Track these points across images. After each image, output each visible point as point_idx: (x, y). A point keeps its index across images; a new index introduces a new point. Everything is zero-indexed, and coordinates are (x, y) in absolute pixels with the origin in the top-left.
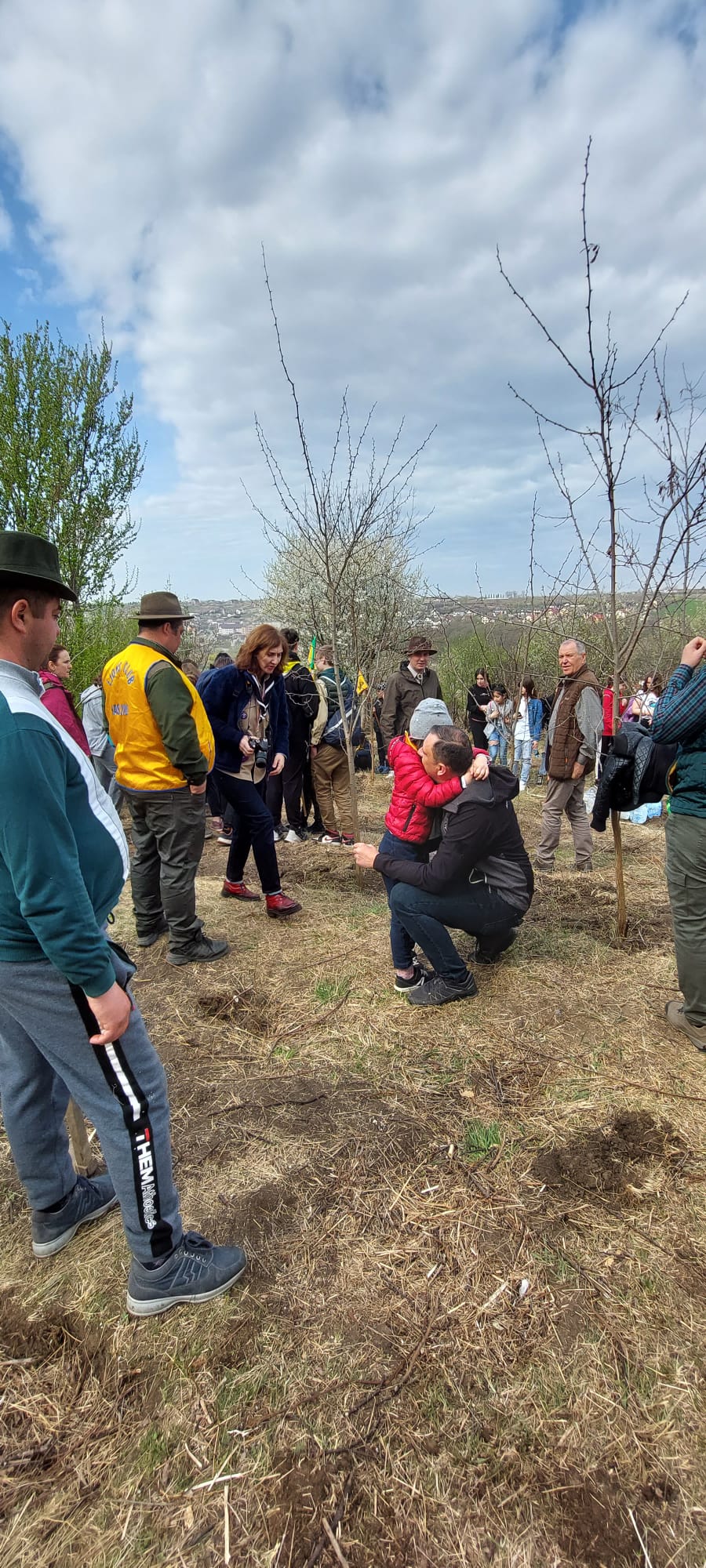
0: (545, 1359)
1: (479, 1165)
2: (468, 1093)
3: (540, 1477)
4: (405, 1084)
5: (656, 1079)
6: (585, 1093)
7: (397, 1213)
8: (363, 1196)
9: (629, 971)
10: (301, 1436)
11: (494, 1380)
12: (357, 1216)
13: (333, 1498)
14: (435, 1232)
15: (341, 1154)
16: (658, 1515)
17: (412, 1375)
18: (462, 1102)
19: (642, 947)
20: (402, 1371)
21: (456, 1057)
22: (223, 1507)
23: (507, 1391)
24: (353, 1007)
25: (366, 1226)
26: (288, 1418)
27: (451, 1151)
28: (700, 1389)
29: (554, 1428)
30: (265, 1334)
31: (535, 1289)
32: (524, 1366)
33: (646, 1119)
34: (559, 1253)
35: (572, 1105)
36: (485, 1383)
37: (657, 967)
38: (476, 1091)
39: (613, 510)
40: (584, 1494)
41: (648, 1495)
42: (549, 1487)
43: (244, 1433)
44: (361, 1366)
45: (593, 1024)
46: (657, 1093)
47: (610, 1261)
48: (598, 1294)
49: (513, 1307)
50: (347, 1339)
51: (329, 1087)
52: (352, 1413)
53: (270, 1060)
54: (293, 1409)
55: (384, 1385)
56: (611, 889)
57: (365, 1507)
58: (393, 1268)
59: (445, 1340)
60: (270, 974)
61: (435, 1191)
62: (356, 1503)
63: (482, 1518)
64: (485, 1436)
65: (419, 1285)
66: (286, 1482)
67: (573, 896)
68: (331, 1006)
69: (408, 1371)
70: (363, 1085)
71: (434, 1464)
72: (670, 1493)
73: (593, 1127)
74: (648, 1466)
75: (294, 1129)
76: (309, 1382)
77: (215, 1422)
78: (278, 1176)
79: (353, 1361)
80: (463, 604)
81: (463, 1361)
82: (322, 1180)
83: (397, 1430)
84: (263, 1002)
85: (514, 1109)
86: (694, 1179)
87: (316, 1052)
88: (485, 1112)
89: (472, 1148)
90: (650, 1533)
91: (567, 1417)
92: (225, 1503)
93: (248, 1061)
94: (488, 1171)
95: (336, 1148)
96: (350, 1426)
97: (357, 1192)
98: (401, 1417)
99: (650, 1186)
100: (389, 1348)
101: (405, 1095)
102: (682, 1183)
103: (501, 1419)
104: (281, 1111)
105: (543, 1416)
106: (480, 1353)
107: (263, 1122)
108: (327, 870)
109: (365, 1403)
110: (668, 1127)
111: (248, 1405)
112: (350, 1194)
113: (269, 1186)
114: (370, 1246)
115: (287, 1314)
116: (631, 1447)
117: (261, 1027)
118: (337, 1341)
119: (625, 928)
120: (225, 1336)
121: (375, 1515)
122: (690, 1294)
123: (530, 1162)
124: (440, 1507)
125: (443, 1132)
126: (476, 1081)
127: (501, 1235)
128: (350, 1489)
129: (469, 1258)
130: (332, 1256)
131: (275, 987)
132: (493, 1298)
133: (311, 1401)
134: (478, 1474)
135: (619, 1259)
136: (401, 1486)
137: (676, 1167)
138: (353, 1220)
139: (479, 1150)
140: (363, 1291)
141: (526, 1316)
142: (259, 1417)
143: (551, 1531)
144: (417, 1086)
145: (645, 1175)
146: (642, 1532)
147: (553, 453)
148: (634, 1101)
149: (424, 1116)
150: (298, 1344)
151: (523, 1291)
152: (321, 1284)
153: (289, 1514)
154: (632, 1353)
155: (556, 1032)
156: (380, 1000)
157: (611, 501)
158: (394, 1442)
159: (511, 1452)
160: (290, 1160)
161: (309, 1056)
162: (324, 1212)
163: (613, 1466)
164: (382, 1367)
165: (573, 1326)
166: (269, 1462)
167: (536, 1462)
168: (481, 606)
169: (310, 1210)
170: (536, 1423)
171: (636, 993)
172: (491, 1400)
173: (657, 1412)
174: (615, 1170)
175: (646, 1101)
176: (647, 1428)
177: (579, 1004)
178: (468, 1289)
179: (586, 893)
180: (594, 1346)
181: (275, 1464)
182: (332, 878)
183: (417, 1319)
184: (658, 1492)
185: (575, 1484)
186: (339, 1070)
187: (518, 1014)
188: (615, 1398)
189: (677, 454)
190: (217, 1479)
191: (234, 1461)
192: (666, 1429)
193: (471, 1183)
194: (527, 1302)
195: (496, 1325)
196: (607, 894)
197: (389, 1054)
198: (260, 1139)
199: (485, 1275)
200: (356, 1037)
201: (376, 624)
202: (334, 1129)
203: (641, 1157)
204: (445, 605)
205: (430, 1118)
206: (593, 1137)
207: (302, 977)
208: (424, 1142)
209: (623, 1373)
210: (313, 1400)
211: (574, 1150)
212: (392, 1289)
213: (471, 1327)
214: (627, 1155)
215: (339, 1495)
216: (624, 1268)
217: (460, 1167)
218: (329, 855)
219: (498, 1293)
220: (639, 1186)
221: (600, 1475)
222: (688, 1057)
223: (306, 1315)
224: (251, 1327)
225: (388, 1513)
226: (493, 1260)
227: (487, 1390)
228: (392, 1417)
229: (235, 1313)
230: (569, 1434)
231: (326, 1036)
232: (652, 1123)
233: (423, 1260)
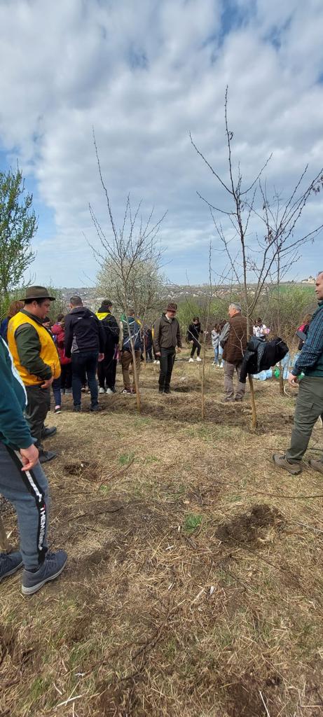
0: (221, 623)
1: (192, 534)
2: (187, 502)
3: (219, 680)
4: (159, 499)
5: (270, 490)
6: (239, 498)
7: (155, 560)
8: (140, 553)
9: (258, 443)
10: (110, 673)
11: (198, 636)
12: (137, 563)
13: (124, 702)
14: (172, 567)
15: (130, 534)
16: (273, 693)
17: (161, 637)
18: (184, 506)
19: (264, 432)
20: (156, 636)
21: (182, 486)
22: (72, 714)
23: (204, 640)
24: (136, 465)
25: (141, 568)
26: (104, 664)
27: (179, 529)
28: (292, 629)
29: (225, 656)
30: (94, 623)
31: (217, 590)
32: (212, 627)
33: (266, 508)
34: (227, 572)
35: (233, 504)
36: (194, 637)
37: (270, 441)
38: (191, 501)
39: (244, 247)
40: (239, 687)
41: (269, 683)
42: (223, 685)
43: (83, 675)
44: (138, 635)
45: (242, 467)
46: (271, 496)
47: (250, 574)
48: (245, 590)
49: (207, 600)
50: (132, 622)
51: (125, 503)
52: (134, 658)
53: (98, 493)
54: (107, 660)
55: (148, 643)
56: (250, 408)
57: (139, 706)
58: (153, 586)
59: (176, 619)
60: (98, 453)
61: (172, 549)
62: (135, 704)
63: (192, 704)
64: (193, 663)
65: (165, 593)
66: (102, 697)
67: (234, 412)
68: (126, 466)
69: (159, 635)
70: (140, 501)
71: (170, 680)
72: (278, 681)
73: (242, 513)
74: (268, 669)
75: (108, 524)
76: (114, 645)
77: (69, 671)
78: (100, 547)
79: (134, 633)
80: (185, 288)
81: (184, 628)
82: (121, 547)
83: (154, 665)
84: (95, 466)
85: (207, 508)
86: (288, 533)
87: (119, 488)
88: (194, 510)
89: (189, 527)
90: (270, 702)
91: (231, 650)
92: (73, 712)
93: (87, 494)
94: (196, 537)
95: (128, 532)
96: (132, 665)
97: (137, 552)
98: (156, 658)
99: (268, 538)
100: (150, 625)
101: (158, 504)
102: (282, 535)
103: (201, 654)
104: (102, 516)
105: (220, 650)
106: (192, 623)
107: (94, 522)
108: (125, 405)
109: (139, 653)
110: (276, 511)
111: (85, 660)
112: (134, 553)
113: (96, 552)
114: (143, 577)
115: (104, 613)
116: (261, 661)
117: (94, 477)
118: (127, 624)
119: (256, 424)
120: (74, 627)
121: (143, 709)
122: (287, 586)
123: (214, 531)
124: (173, 701)
125: (175, 521)
126: (191, 496)
127: (201, 566)
128: (132, 696)
129: (187, 577)
130: (125, 583)
131: (101, 458)
132: (198, 596)
133: (114, 655)
134: (191, 682)
135: (254, 573)
136: (155, 692)
137: (280, 528)
138: (135, 565)
139: (192, 527)
140: (139, 598)
141: (213, 604)
142: (90, 665)
143: (224, 707)
144: (164, 500)
145: (266, 533)
146: (266, 702)
147: (218, 225)
148: (260, 500)
149: (167, 514)
150: (109, 628)
151: (211, 592)
152: (120, 597)
153: (103, 713)
154: (261, 616)
155: (225, 472)
156: (148, 462)
157: (243, 243)
158: (152, 671)
159: (206, 669)
160: (106, 539)
161: (116, 490)
162: (122, 562)
163: (252, 671)
164: (147, 635)
165: (234, 606)
166: (95, 688)
167: (217, 673)
168: (192, 290)
169: (116, 562)
170: (217, 654)
171: (261, 452)
172: (196, 645)
173: (273, 643)
174: (253, 532)
175: (266, 500)
176: (268, 651)
177: (236, 459)
178: (187, 593)
179: (239, 411)
180: (243, 615)
181: (97, 688)
182: (127, 409)
183: (163, 610)
184: (273, 681)
185: (235, 682)
186: (129, 495)
187: (209, 465)
188: (253, 638)
189: (271, 224)
190: (69, 700)
191: (78, 690)
192: (276, 650)
193: (188, 543)
194: (213, 597)
195: (199, 609)
196: (248, 410)
197: (152, 486)
198: (92, 530)
199: (195, 586)
200: (137, 480)
201: (146, 297)
202: (127, 523)
203: (264, 525)
204: (177, 290)
205: (170, 515)
206: (243, 518)
207: (113, 453)
208: (167, 526)
209: (257, 626)
210: (116, 654)
211: (234, 524)
212: (152, 596)
213: (188, 611)
214: (258, 525)
215: (127, 700)
216: (257, 577)
217: (183, 536)
218: (125, 398)
219: (200, 594)
220: (263, 538)
221: (247, 676)
222: (285, 479)
223: (113, 613)
224: (88, 620)
225: (149, 707)
226: (198, 578)
227: (195, 640)
228: (151, 659)
229: (79, 615)
230: (232, 658)
231: (123, 480)
232: (269, 509)
233: (166, 581)
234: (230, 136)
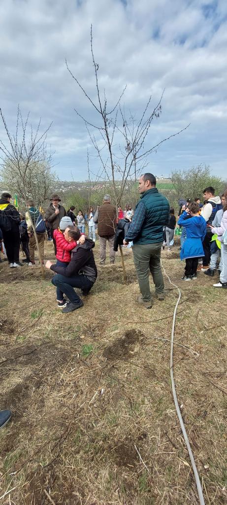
0: (109, 411)
1: (87, 358)
2: (83, 337)
3: (110, 447)
4: (63, 339)
5: (136, 319)
6: (117, 328)
7: (63, 381)
8: (51, 379)
9: (127, 290)
10: (35, 465)
11: (95, 423)
12: (49, 386)
13: (48, 481)
14: (75, 383)
15: (43, 367)
16: (142, 443)
17: (70, 431)
18: (81, 340)
19: (131, 283)
20: (67, 431)
21: (79, 327)
22: (9, 502)
23: (99, 425)
24: (44, 318)
25: (53, 388)
26: (31, 461)
27: (78, 356)
28: (152, 403)
29: (113, 431)
30: (21, 435)
31: (106, 390)
32: (103, 415)
33: (134, 331)
34: (112, 378)
35: (113, 332)
36: (92, 425)
37: (135, 288)
38: (85, 336)
39: (111, 154)
40: (122, 447)
41: (140, 439)
42: (112, 449)
43: (15, 473)
44: (54, 434)
45: (118, 308)
46: (137, 323)
47: (126, 375)
48: (123, 386)
49: (100, 399)
50: (49, 426)
51: (37, 346)
52: (52, 450)
53: (16, 342)
54: (33, 457)
55: (61, 437)
56: (121, 267)
57: (58, 480)
58: (62, 399)
59: (80, 416)
60: (14, 313)
61: (74, 370)
62: (55, 479)
63: (94, 467)
64: (93, 441)
65: (71, 401)
66: (31, 483)
67: (111, 271)
68: (36, 319)
69: (69, 430)
70: (49, 343)
71: (78, 456)
72: (145, 435)
73: (119, 337)
74: (139, 430)
75: (26, 363)
76: (37, 446)
77: (4, 474)
78: (21, 380)
79: (51, 433)
80: (72, 184)
81: (86, 420)
82: (37, 377)
83: (66, 450)
84: (12, 323)
85: (97, 338)
86: (147, 345)
87: (32, 336)
88: (88, 341)
89: (85, 353)
90: (141, 449)
91: (116, 426)
92: (10, 500)
93: (7, 345)
94: (90, 359)
95: (41, 365)
96: (51, 455)
97: (49, 378)
98: (67, 446)
99: (136, 350)
100: (62, 425)
101: (62, 342)
102: (144, 347)
103: (97, 434)
104: (21, 359)
105: (110, 428)
106: (90, 416)
107: (15, 364)
108: (33, 274)
109: (56, 446)
110: (140, 332)
111: (16, 462)
112: (47, 379)
113: (18, 385)
114: (55, 394)
115: (28, 426)
116: (135, 426)
117: (12, 331)
118: (45, 429)
119: (126, 278)
120: (6, 442)
121: (62, 481)
122: (148, 377)
123: (102, 353)
124: (81, 469)
125: (75, 351)
126: (85, 333)
127: (94, 377)
128: (52, 476)
129: (85, 387)
130: (42, 401)
131: (16, 317)
132: (93, 398)
133: (38, 452)
134: (92, 454)
135: (129, 374)
136: (68, 468)
137: (142, 343)
138: (48, 387)
139: (87, 353)
140: (53, 409)
141: (103, 400)
142: (20, 465)
143: (114, 461)
144: (67, 339)
145: (134, 347)
146: (138, 450)
147: (92, 136)
148: (130, 327)
149: (69, 348)
150: (32, 435)
151: (102, 393)
152: (39, 412)
153: (33, 494)
154: (133, 400)
155: (107, 313)
156: (53, 314)
157: (110, 151)
158: (66, 455)
159: (101, 442)
160: (25, 374)
161: (30, 337)
162: (39, 388)
163: (130, 434)
164: (60, 432)
165: (117, 398)
166: (25, 479)
167: (108, 443)
168: (77, 185)
169: (34, 388)
170: (107, 431)
171: (129, 296)
172: (95, 429)
173: (141, 414)
174: (126, 348)
175: (134, 326)
176: (139, 420)
177: (114, 302)
178: (86, 397)
179: (114, 270)
180: (123, 402)
181: (27, 479)
182: (34, 277)
183: (71, 412)
184: (142, 437)
185: (120, 444)
186: (40, 339)
187: (96, 309)
188: (129, 415)
189: (129, 138)
190: (6, 493)
191: (12, 485)
192: (143, 418)
193: (85, 364)
194: (103, 395)
195: (95, 406)
196: (120, 269)
197: (57, 330)
198: (14, 370)
199: (91, 391)
200: (45, 327)
201: (42, 191)
202: (40, 359)
203: (133, 342)
204: (66, 185)
205: (71, 348)
206: (120, 340)
207: (25, 311)
208: (70, 356)
209: (131, 407)
210: (39, 451)
211: (115, 346)
212: (63, 405)
213: (87, 409)
214: (129, 343)
215: (49, 479)
216: (130, 376)
217: (81, 360)
218: (32, 269)
219: (95, 395)
220: (133, 351)
221: (127, 439)
222: (144, 311)
223: (35, 424)
224: (15, 435)
225: (65, 479)
226: (93, 386)
227: (93, 426)
228: (65, 447)
229: (9, 432)
230: (117, 430)
231: (35, 330)
232: (136, 332)
233: (71, 393)
234: (97, 67)
